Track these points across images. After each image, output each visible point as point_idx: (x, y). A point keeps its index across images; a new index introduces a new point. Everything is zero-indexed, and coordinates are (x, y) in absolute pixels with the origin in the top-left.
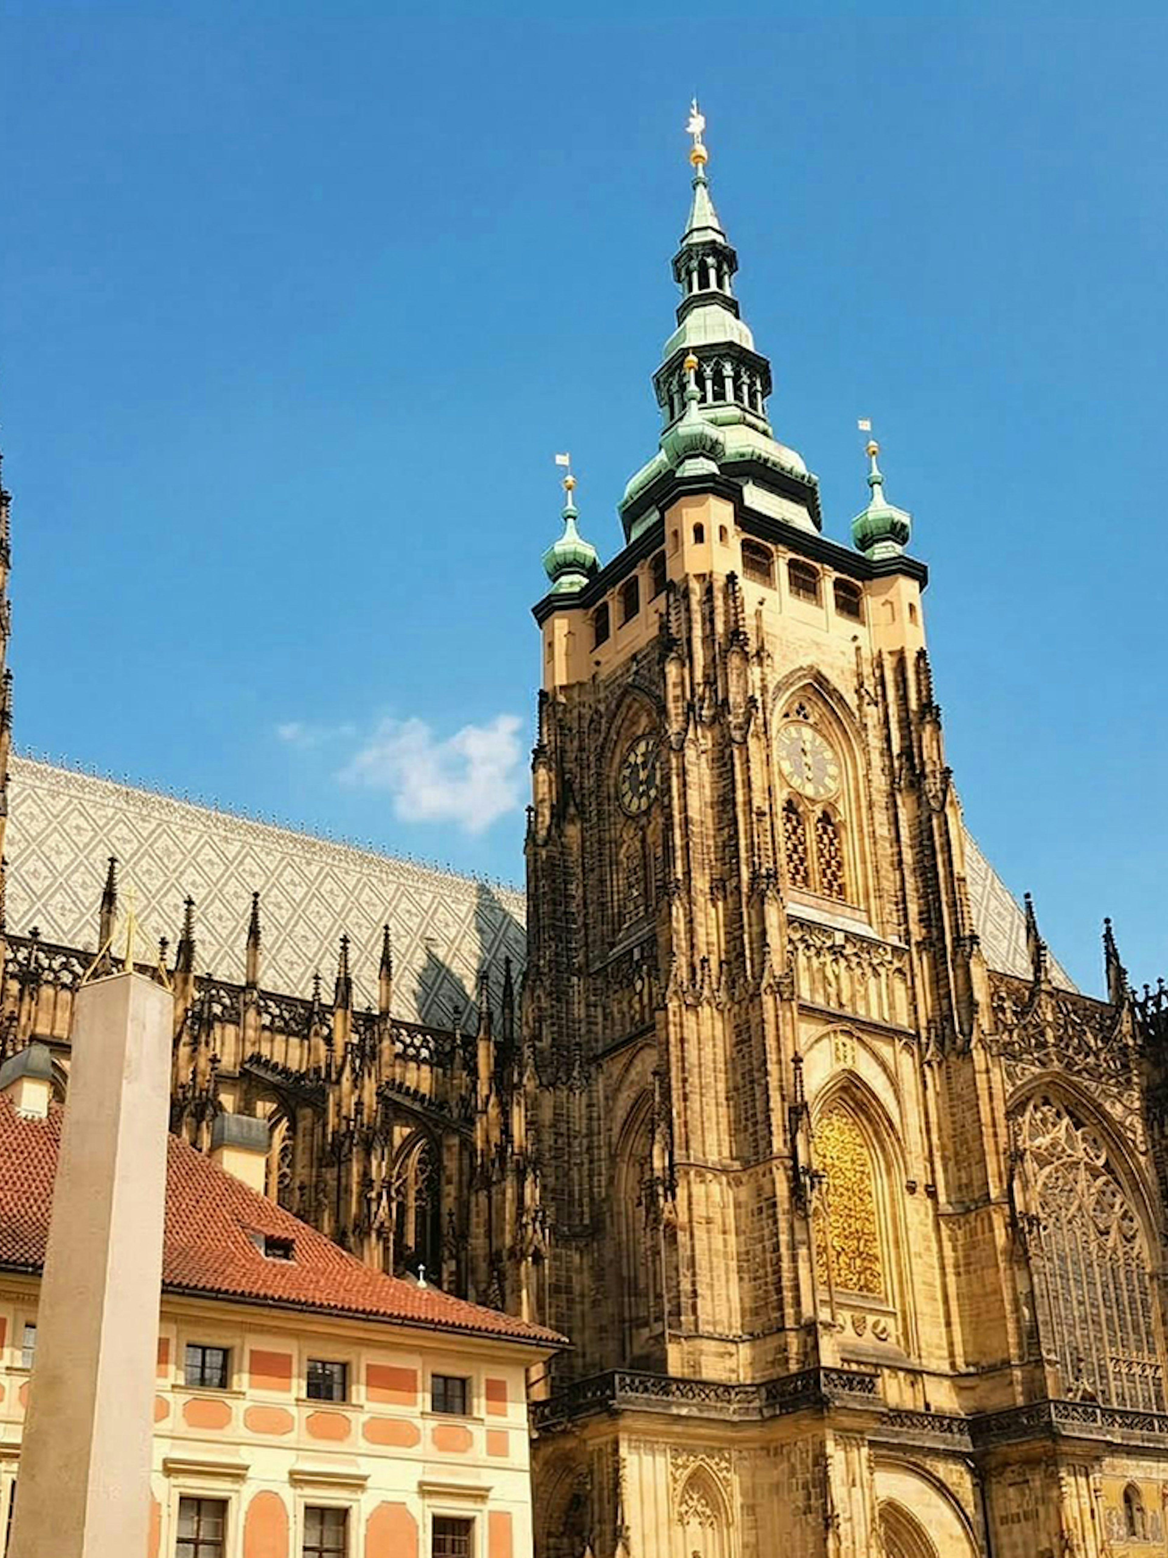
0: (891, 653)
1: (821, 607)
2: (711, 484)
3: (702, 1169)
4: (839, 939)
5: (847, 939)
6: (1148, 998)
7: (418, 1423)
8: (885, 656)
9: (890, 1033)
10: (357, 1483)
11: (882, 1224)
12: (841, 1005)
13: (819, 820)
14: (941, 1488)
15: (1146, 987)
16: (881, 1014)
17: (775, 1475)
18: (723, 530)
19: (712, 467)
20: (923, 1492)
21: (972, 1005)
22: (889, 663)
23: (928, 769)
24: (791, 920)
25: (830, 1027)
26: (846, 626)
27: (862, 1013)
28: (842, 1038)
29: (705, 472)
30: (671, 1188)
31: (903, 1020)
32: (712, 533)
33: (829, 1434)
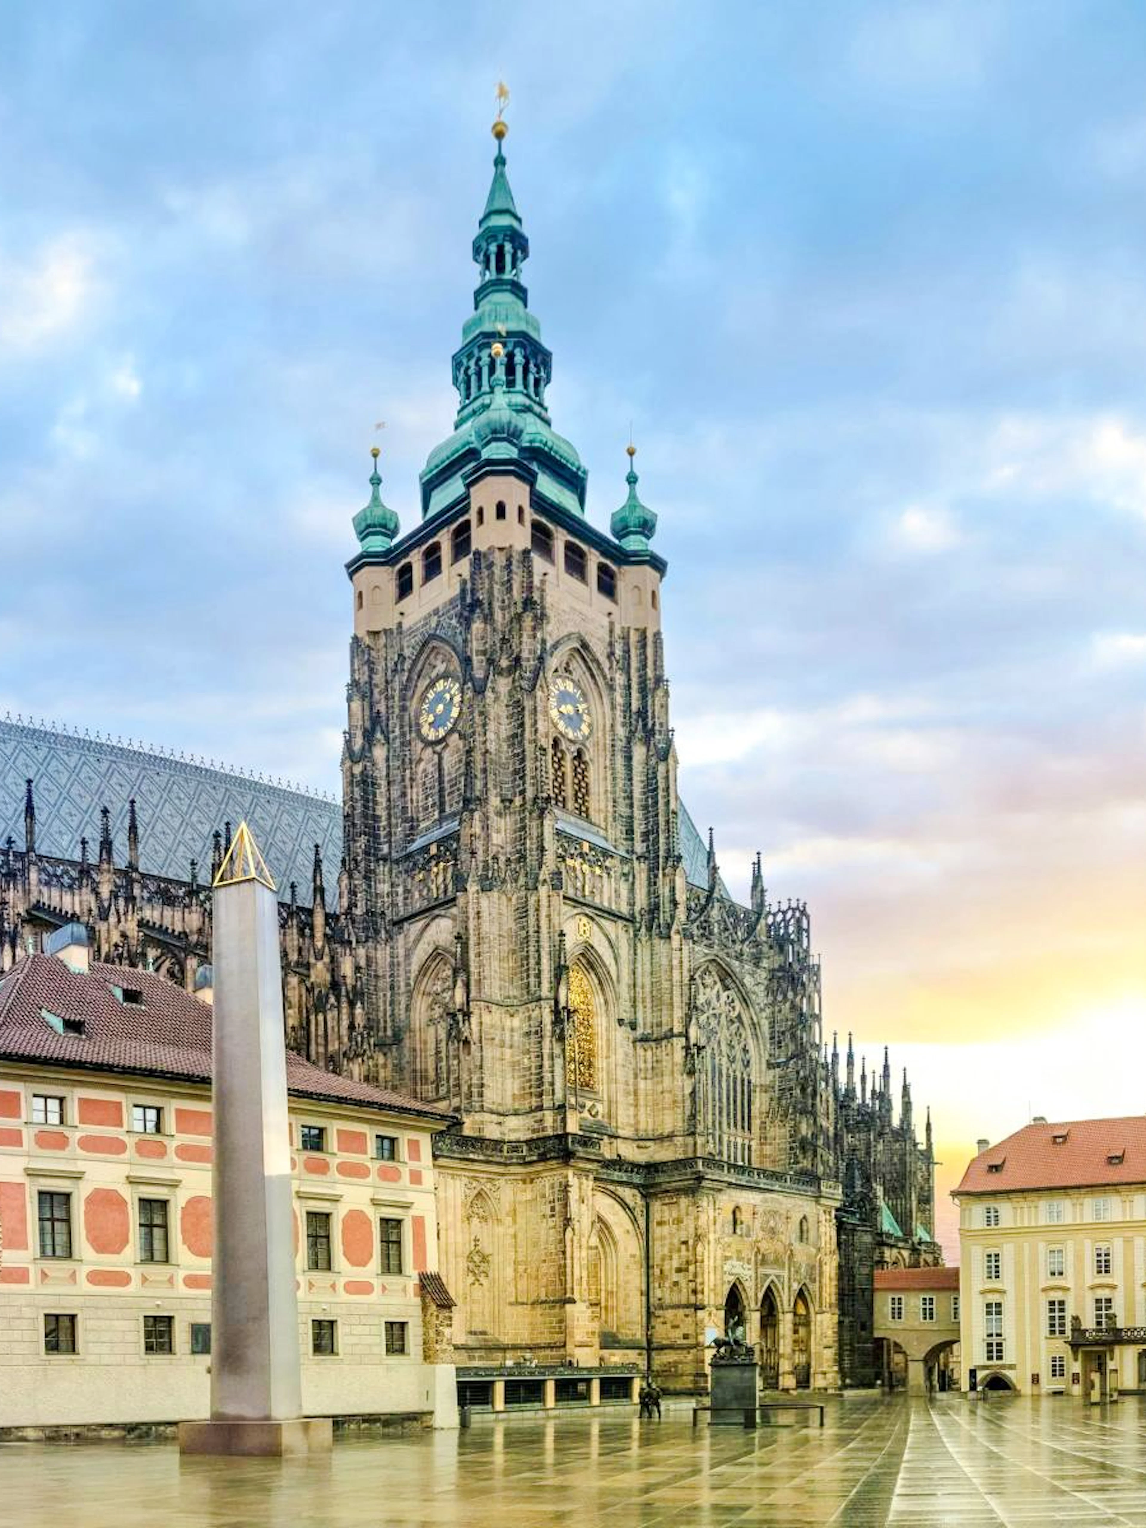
0: (637, 630)
1: (587, 585)
2: (512, 468)
3: (490, 1003)
4: (586, 848)
5: (591, 849)
6: (789, 908)
7: (369, 1164)
8: (632, 632)
9: (615, 916)
10: (335, 1199)
11: (600, 1043)
12: (584, 896)
13: (575, 758)
14: (624, 1205)
15: (790, 900)
16: (610, 904)
17: (528, 1196)
18: (521, 510)
19: (512, 452)
20: (613, 1207)
21: (674, 903)
22: (634, 638)
23: (657, 727)
24: (559, 833)
25: (576, 911)
26: (603, 602)
27: (597, 901)
28: (585, 920)
29: (507, 457)
30: (467, 1015)
31: (625, 910)
32: (511, 512)
33: (570, 1173)
